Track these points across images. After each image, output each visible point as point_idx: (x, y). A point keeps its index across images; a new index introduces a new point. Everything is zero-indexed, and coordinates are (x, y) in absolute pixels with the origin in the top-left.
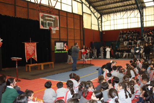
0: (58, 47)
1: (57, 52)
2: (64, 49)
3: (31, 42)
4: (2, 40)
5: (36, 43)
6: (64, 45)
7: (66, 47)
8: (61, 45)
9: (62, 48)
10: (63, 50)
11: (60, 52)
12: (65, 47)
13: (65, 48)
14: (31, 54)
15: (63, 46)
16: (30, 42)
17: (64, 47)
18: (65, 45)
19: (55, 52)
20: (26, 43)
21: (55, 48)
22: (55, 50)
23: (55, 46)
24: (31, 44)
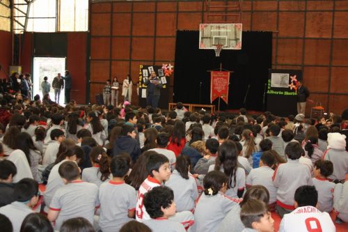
0: (276, 83)
1: (272, 92)
2: (291, 88)
3: (222, 71)
4: (172, 67)
5: (229, 74)
6: (290, 79)
7: (295, 84)
8: (283, 78)
9: (285, 84)
10: (288, 90)
11: (281, 93)
12: (292, 84)
13: (294, 87)
14: (219, 91)
15: (287, 81)
16: (219, 70)
17: (290, 83)
18: (294, 79)
19: (268, 92)
20: (212, 72)
21: (269, 85)
22: (269, 88)
23: (269, 81)
24: (220, 74)
